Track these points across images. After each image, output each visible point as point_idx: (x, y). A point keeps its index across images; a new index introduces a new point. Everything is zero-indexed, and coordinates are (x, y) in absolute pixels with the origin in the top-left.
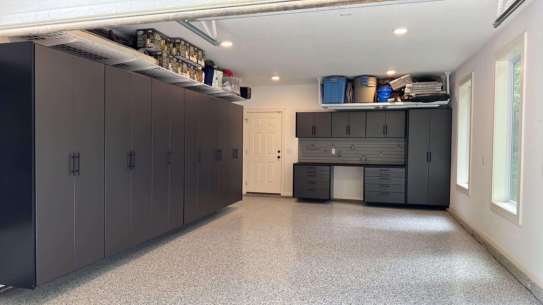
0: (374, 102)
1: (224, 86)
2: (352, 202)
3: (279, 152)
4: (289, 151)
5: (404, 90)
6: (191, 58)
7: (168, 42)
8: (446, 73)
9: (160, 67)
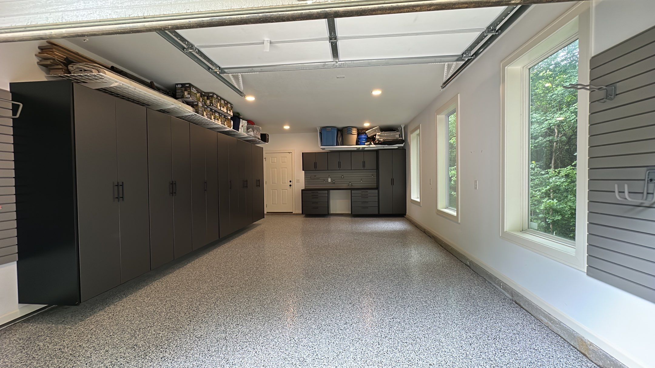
0: (356, 145)
1: (248, 132)
2: (343, 215)
3: (290, 181)
4: (298, 181)
5: (375, 136)
6: (222, 109)
7: (203, 95)
8: (401, 125)
9: (196, 114)
